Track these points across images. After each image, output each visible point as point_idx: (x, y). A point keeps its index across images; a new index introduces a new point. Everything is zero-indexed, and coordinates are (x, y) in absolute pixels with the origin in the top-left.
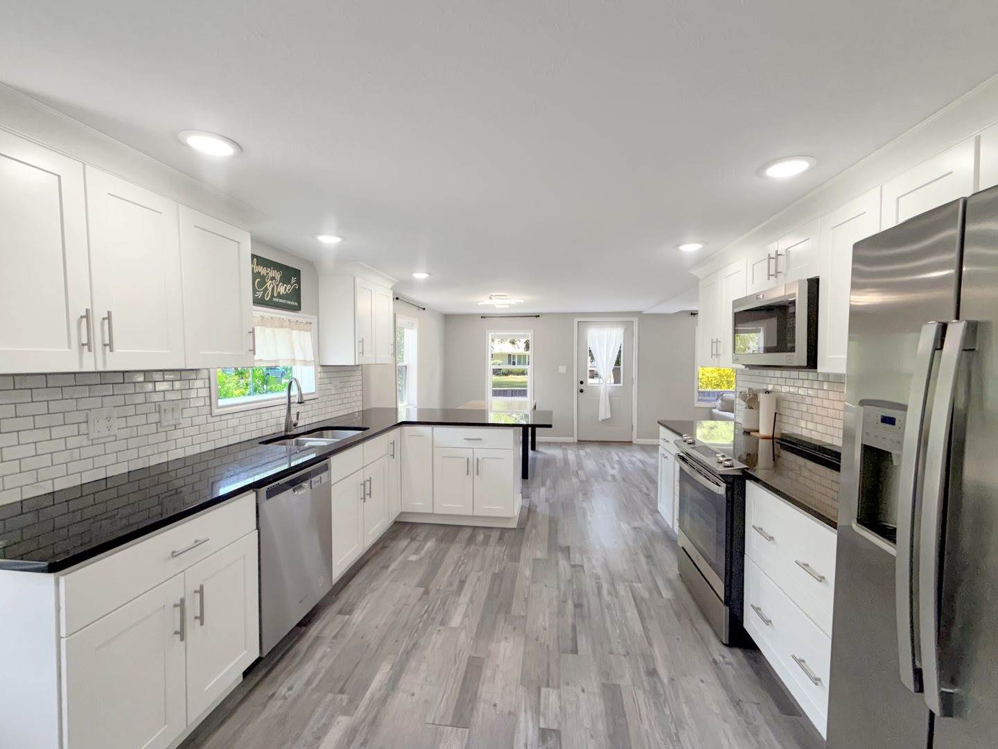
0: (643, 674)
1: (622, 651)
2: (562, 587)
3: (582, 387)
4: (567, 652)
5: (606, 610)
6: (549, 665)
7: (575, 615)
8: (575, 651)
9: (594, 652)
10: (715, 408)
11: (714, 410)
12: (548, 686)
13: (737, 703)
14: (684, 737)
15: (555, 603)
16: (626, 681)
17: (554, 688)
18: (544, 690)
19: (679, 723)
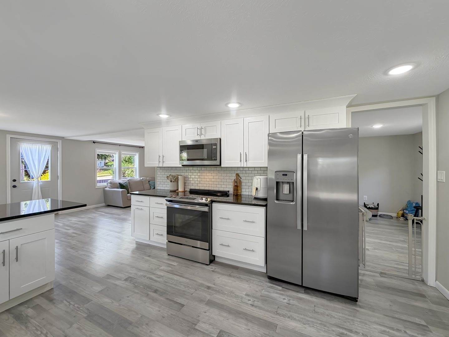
0: (208, 290)
1: (193, 291)
2: (137, 291)
3: (14, 183)
4: (181, 309)
5: (167, 284)
6: (184, 319)
7: (161, 295)
8: (183, 306)
9: (187, 299)
10: (106, 188)
11: (106, 189)
12: (196, 325)
13: (230, 276)
14: (237, 294)
15: (144, 299)
16: (208, 297)
17: (198, 322)
18: (197, 327)
19: (232, 292)
